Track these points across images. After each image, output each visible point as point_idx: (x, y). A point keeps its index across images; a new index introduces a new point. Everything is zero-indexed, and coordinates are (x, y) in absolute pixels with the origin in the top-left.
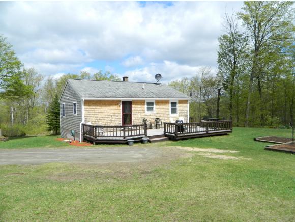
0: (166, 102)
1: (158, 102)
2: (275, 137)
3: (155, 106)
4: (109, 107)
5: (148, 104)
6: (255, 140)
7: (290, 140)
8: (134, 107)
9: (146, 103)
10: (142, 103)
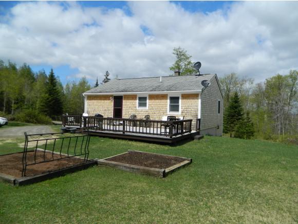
0: (164, 97)
1: (152, 97)
3: (148, 101)
4: (103, 101)
5: (140, 99)
8: (124, 102)
9: (137, 98)
10: (133, 97)
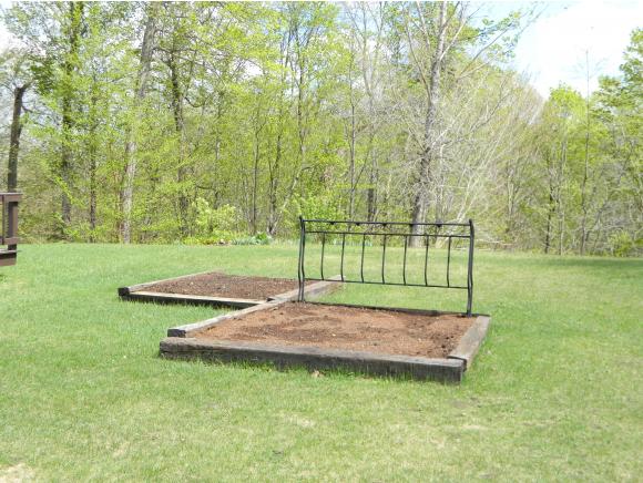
2: (221, 278)
6: (124, 294)
7: (288, 285)
